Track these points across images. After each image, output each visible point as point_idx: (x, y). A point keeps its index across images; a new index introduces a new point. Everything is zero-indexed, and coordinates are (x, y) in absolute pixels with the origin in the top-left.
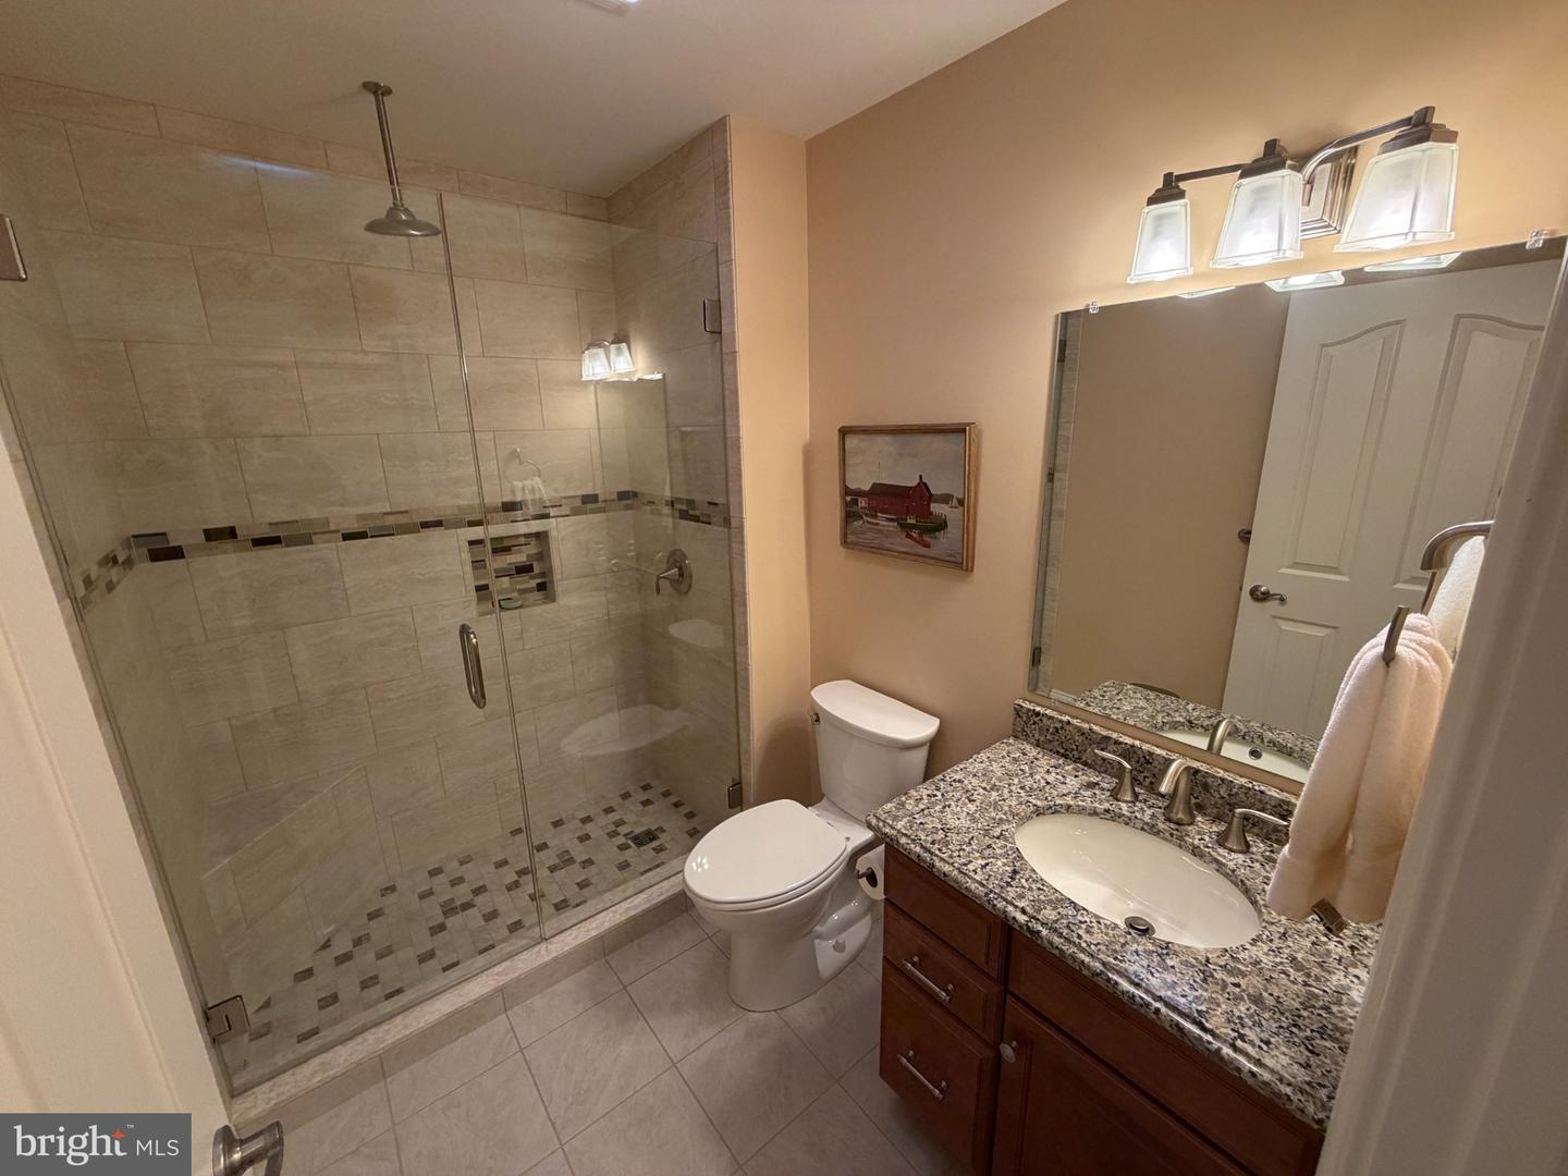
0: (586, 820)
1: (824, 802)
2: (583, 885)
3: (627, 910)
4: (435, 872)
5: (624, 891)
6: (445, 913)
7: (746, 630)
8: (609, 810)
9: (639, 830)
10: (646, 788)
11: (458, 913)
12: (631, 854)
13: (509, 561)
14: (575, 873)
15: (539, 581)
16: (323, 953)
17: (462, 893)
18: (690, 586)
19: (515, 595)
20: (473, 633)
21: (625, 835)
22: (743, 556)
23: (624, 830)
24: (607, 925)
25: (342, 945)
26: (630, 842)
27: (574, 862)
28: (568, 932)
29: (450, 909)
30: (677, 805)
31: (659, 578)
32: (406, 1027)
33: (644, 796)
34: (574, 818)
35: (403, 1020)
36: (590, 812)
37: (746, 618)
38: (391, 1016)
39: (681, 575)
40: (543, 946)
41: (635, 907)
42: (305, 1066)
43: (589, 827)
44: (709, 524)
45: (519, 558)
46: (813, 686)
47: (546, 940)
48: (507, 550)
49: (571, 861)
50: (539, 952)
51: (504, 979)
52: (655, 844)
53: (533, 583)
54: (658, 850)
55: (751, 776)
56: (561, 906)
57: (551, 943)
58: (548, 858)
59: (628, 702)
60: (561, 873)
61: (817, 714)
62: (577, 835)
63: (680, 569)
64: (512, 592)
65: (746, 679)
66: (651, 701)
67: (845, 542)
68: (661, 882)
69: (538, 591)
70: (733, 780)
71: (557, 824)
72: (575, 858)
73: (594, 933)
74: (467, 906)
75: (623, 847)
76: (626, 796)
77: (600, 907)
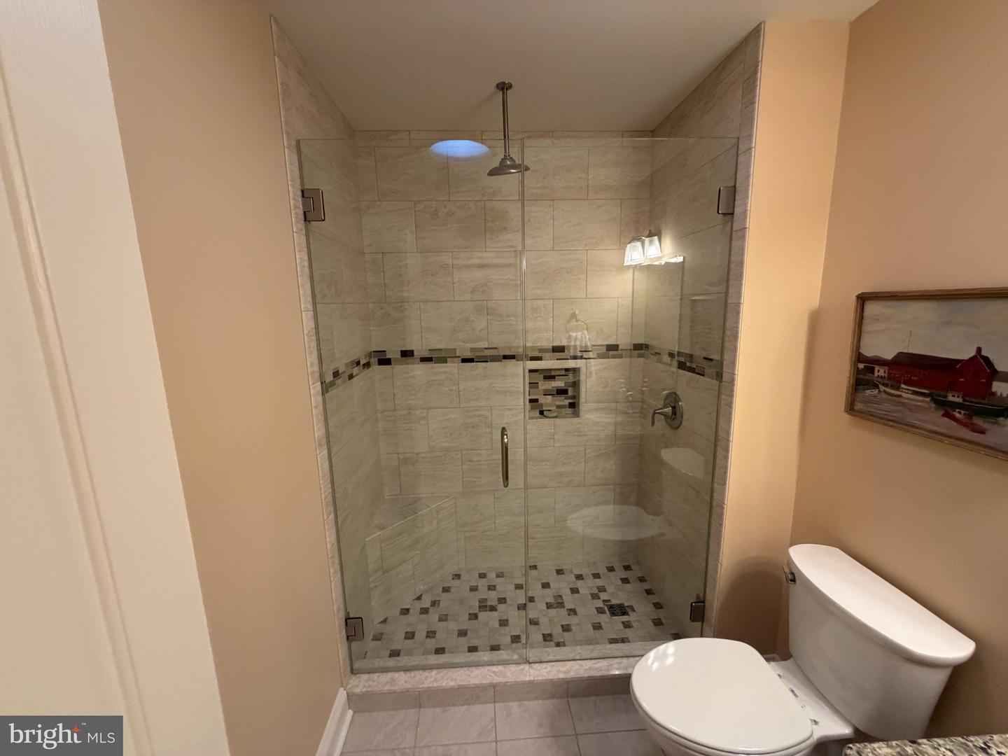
0: (579, 577)
1: (789, 662)
2: (566, 628)
3: (590, 669)
4: (482, 576)
5: (592, 651)
6: (480, 607)
7: (725, 473)
8: (597, 576)
9: (614, 602)
10: (627, 568)
11: (486, 611)
12: (605, 618)
13: (553, 386)
14: (560, 616)
15: (571, 401)
16: (417, 602)
17: (492, 597)
18: (681, 423)
19: (554, 408)
20: (506, 435)
21: (604, 601)
22: (731, 407)
23: (603, 596)
24: (572, 675)
25: (426, 603)
26: (606, 608)
27: (564, 607)
28: (545, 665)
29: (484, 606)
30: (649, 592)
31: (654, 413)
32: (436, 680)
33: (624, 574)
34: (571, 572)
35: (436, 674)
36: (585, 572)
37: (727, 462)
38: (431, 668)
39: (674, 413)
40: (527, 667)
41: (597, 669)
42: (385, 675)
43: (579, 584)
44: (703, 375)
45: (559, 384)
46: (791, 545)
47: (530, 663)
48: (552, 378)
49: (560, 605)
50: (523, 669)
51: (497, 679)
52: (625, 618)
53: (567, 402)
54: (627, 625)
55: (715, 600)
56: (547, 638)
57: (532, 667)
58: (549, 596)
59: (622, 499)
60: (553, 612)
61: (793, 574)
62: (571, 587)
63: (674, 408)
64: (553, 406)
65: (721, 515)
66: (639, 504)
67: (851, 408)
68: (622, 657)
69: (570, 407)
70: (698, 596)
71: (559, 572)
72: (566, 604)
73: (562, 676)
74: (493, 609)
75: (600, 611)
76: (611, 569)
77: (571, 656)
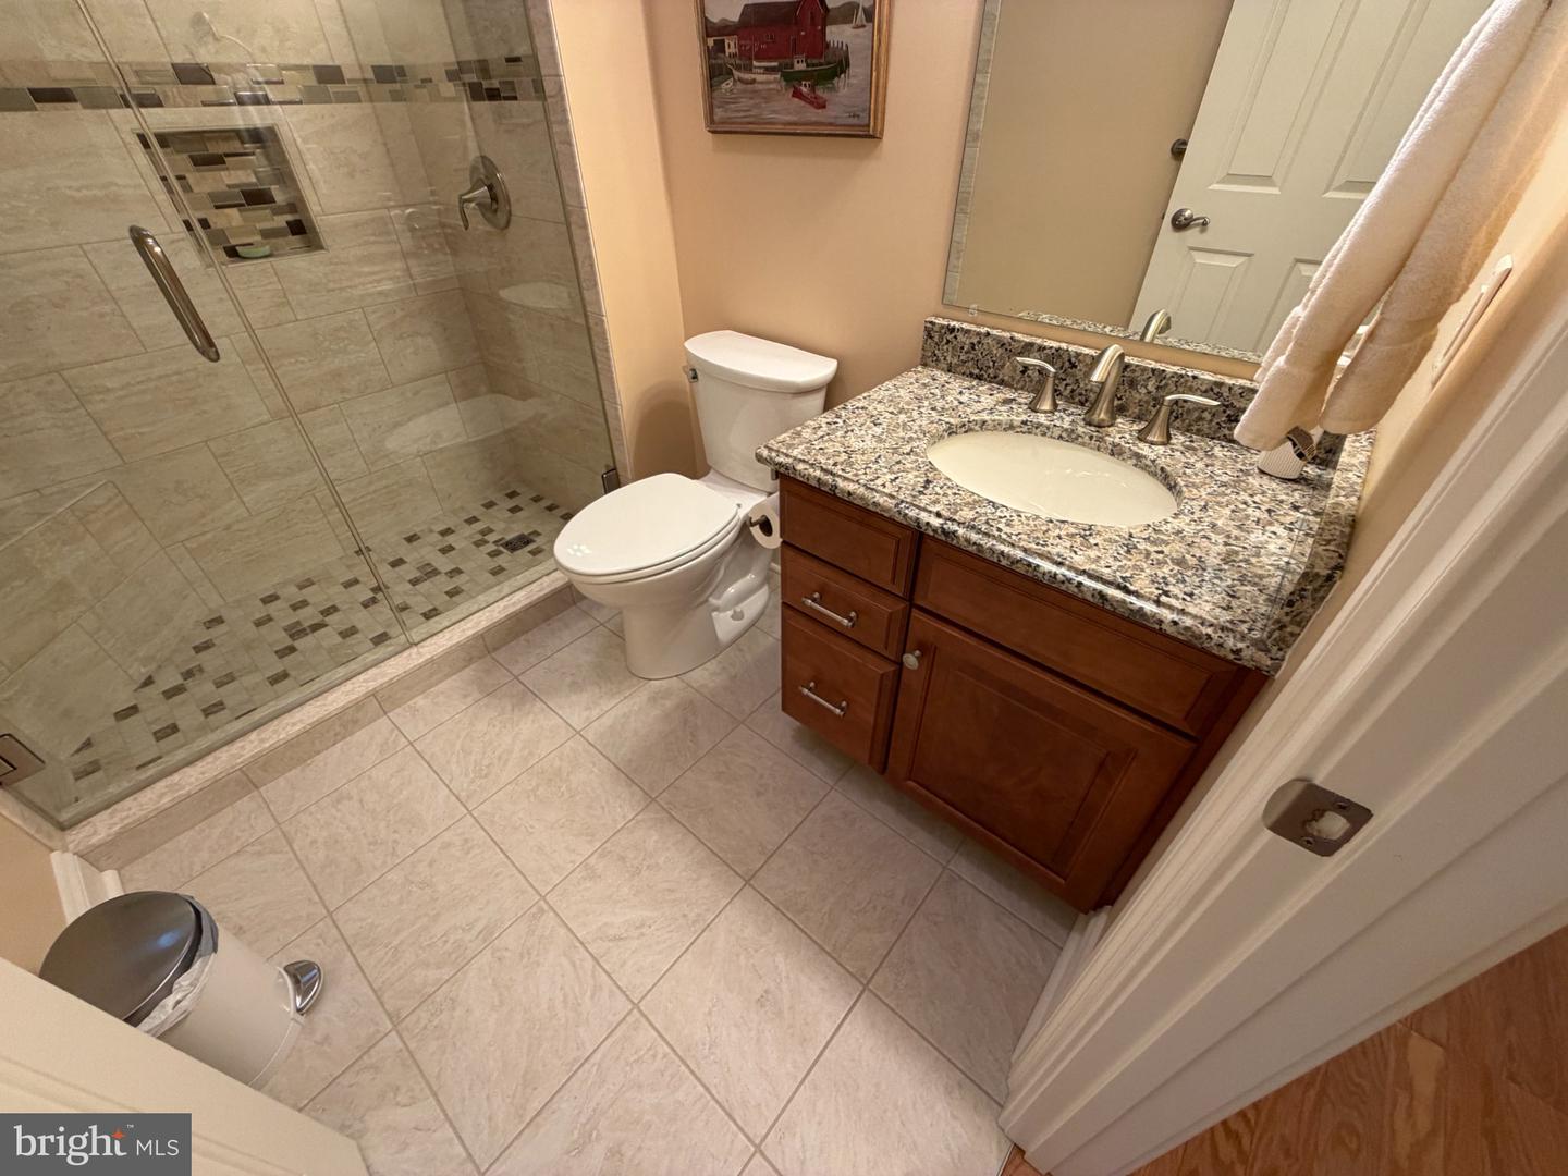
0: (447, 532)
1: (711, 475)
2: (452, 594)
3: (505, 607)
4: (269, 599)
5: (499, 591)
6: (290, 636)
7: (592, 265)
8: (472, 520)
9: (508, 537)
10: (512, 495)
11: (307, 634)
12: (505, 559)
13: (228, 181)
14: (443, 583)
15: (290, 217)
16: (147, 690)
17: (307, 616)
18: (510, 213)
19: (258, 238)
20: (149, 236)
21: (495, 542)
22: (570, 144)
23: (492, 538)
24: (484, 624)
25: (171, 679)
26: (501, 548)
27: (439, 573)
28: (441, 635)
29: (296, 631)
30: (550, 508)
31: (463, 202)
32: (262, 741)
33: (512, 503)
34: (431, 531)
35: (258, 735)
36: (450, 523)
37: (589, 245)
38: (244, 734)
39: (494, 198)
40: (414, 650)
41: (514, 604)
42: (148, 790)
43: (450, 539)
44: (515, 98)
45: (238, 176)
46: (687, 338)
47: (416, 644)
48: (215, 158)
49: (435, 572)
50: (410, 655)
51: (372, 685)
52: (531, 547)
53: (281, 221)
54: (534, 553)
55: (626, 457)
56: (429, 615)
57: (423, 647)
58: (407, 570)
59: (465, 392)
60: (424, 587)
61: (694, 370)
62: (438, 548)
63: (490, 188)
64: (253, 234)
65: (603, 335)
66: (495, 389)
67: (717, 127)
68: (540, 578)
69: (294, 234)
70: (607, 466)
71: (410, 539)
72: (440, 569)
73: (470, 633)
74: (316, 627)
75: (494, 554)
76: (490, 505)
77: (475, 607)
